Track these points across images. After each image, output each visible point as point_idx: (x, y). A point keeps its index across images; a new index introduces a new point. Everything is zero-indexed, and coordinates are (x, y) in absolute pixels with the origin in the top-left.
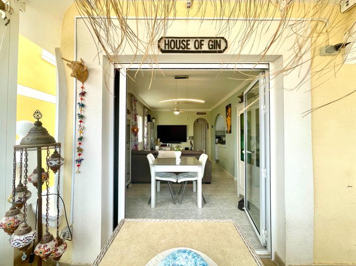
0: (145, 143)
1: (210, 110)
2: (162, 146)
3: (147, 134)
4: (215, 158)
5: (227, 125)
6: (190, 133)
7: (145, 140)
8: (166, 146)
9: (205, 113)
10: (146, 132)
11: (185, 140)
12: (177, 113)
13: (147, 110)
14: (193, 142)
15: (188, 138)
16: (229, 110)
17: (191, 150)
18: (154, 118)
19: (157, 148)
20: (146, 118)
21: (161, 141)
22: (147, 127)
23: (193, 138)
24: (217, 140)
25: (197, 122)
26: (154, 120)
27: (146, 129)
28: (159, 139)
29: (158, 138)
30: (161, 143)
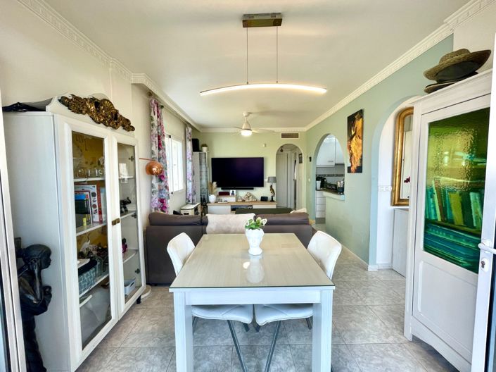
0: (190, 191)
1: (305, 129)
2: (221, 194)
3: (193, 173)
4: (315, 214)
5: (351, 155)
6: (270, 171)
7: (190, 185)
8: (227, 194)
9: (296, 136)
10: (190, 171)
11: (261, 184)
12: (246, 134)
13: (190, 129)
14: (274, 188)
15: (266, 180)
16: (358, 123)
17: (272, 201)
18: (205, 145)
19: (212, 198)
20: (189, 145)
21: (218, 186)
22: (192, 161)
23: (275, 180)
24: (319, 183)
25: (282, 151)
26: (205, 149)
27: (189, 165)
28: (215, 183)
29: (213, 181)
30: (220, 190)
